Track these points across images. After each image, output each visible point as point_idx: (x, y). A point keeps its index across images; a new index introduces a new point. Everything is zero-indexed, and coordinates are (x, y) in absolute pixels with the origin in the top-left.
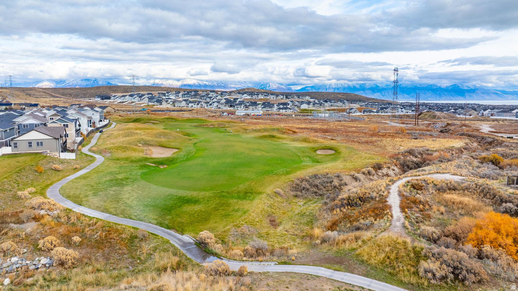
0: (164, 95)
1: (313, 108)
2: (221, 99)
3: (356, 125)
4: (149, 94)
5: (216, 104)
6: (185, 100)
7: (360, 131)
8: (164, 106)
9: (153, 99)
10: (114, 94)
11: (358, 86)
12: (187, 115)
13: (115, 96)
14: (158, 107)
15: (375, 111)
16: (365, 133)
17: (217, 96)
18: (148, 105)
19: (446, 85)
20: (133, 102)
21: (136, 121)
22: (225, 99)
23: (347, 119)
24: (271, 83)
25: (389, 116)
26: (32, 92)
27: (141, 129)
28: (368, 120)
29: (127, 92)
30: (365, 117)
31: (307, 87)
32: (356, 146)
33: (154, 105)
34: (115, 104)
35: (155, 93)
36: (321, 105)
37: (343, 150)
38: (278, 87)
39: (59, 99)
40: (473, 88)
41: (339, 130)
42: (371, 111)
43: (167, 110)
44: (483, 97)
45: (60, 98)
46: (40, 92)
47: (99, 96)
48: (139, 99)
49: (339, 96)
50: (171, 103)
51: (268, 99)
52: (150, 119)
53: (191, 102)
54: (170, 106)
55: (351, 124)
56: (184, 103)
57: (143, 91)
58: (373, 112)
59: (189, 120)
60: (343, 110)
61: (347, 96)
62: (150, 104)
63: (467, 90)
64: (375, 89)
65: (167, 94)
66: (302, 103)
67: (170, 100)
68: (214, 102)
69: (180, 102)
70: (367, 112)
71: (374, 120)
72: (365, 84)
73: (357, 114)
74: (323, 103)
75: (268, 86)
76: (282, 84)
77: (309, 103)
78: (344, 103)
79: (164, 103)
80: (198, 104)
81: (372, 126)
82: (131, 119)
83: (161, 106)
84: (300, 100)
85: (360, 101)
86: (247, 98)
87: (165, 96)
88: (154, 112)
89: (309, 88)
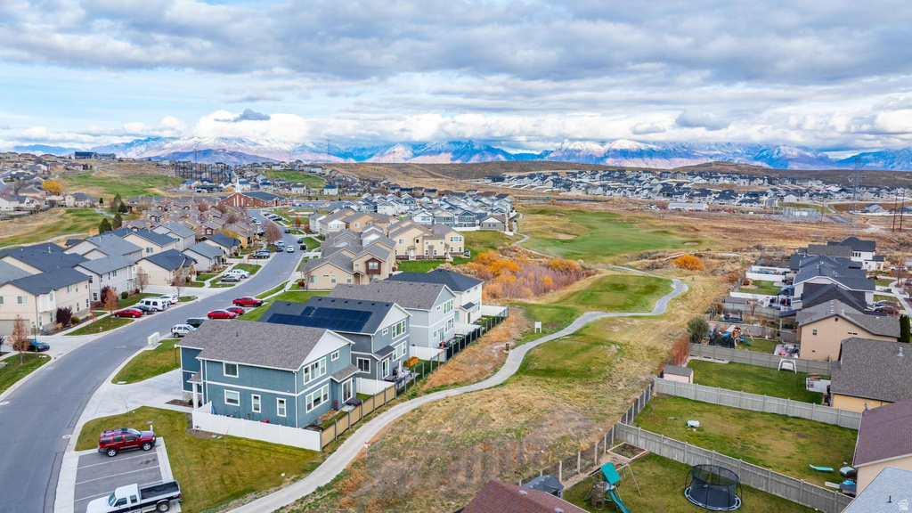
0: (575, 175)
2: (656, 185)
4: (554, 174)
5: (646, 192)
6: (601, 186)
8: (574, 192)
9: (560, 182)
10: (508, 175)
12: (599, 207)
13: (510, 177)
14: (565, 194)
17: (651, 179)
18: (552, 191)
20: (533, 187)
21: (541, 212)
22: (663, 184)
24: (782, 148)
26: (408, 170)
27: (548, 220)
29: (525, 171)
31: (864, 154)
33: (560, 192)
34: (510, 189)
35: (563, 174)
37: (707, 242)
38: (798, 154)
39: (440, 179)
42: (903, 210)
43: (576, 199)
45: (442, 178)
46: (417, 169)
47: (489, 178)
48: (541, 182)
50: (583, 189)
52: (556, 211)
53: (609, 188)
54: (580, 194)
56: (600, 190)
57: (545, 169)
59: (599, 214)
62: (555, 189)
65: (578, 175)
67: (582, 185)
68: (643, 189)
69: (595, 187)
75: (776, 151)
76: (806, 149)
79: (573, 189)
80: (619, 192)
82: (535, 210)
83: (569, 194)
86: (700, 182)
87: (576, 177)
88: (560, 202)
89: (869, 157)
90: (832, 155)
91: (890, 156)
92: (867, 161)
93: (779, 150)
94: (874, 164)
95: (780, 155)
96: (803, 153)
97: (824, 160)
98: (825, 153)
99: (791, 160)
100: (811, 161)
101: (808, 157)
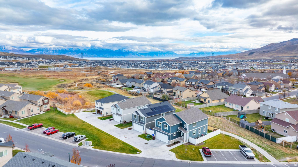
1: (46, 65)
3: (69, 73)
7: (70, 75)
11: (68, 49)
15: (77, 66)
16: (72, 76)
19: (115, 50)
23: (65, 71)
24: (6, 46)
25: (83, 68)
28: (74, 70)
30: (73, 69)
31: (34, 49)
32: (70, 79)
36: (50, 63)
37: (66, 80)
38: (13, 49)
40: (127, 51)
41: (63, 75)
42: (75, 66)
44: (132, 56)
49: (58, 57)
51: (18, 61)
55: (67, 73)
58: (76, 66)
60: (62, 66)
61: (62, 57)
63: (125, 52)
64: (78, 51)
66: (39, 62)
70: (73, 66)
71: (76, 70)
72: (72, 48)
73: (69, 68)
74: (51, 62)
75: (4, 48)
76: (15, 47)
77: (43, 62)
78: (61, 62)
81: (75, 73)
84: (37, 60)
85: (70, 60)
86: (3, 60)
89: (35, 50)
90: (24, 49)
91: (42, 50)
92: (35, 51)
93: (5, 47)
94: (38, 52)
95: (6, 49)
96: (14, 48)
97: (22, 51)
98: (22, 49)
99: (10, 51)
100: (17, 51)
101: (16, 50)
